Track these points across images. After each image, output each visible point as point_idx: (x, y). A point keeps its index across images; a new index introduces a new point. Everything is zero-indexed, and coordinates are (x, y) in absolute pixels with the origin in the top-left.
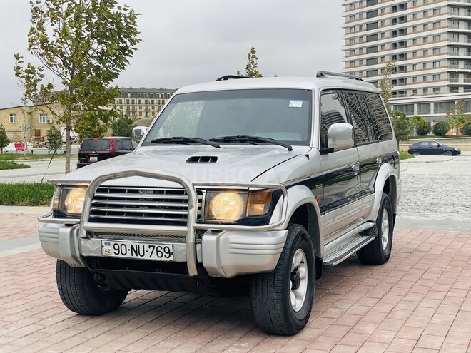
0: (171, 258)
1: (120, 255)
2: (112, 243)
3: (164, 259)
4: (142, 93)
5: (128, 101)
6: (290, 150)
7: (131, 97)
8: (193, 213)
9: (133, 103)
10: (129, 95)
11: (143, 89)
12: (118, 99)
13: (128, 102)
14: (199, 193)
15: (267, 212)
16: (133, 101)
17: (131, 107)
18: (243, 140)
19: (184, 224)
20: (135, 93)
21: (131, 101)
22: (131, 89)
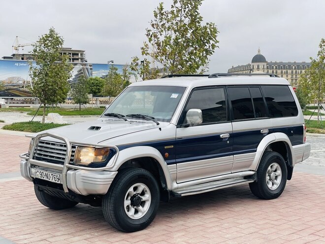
0: (59, 182)
1: (42, 178)
2: (39, 171)
3: (57, 182)
4: (303, 66)
5: (292, 71)
6: (158, 124)
7: (295, 69)
8: (68, 158)
9: (296, 73)
10: (294, 68)
11: (305, 63)
12: (285, 70)
13: (292, 73)
14: (74, 147)
15: (104, 161)
16: (296, 71)
17: (294, 76)
18: (138, 117)
19: (63, 163)
20: (298, 66)
21: (294, 72)
22: (295, 63)
